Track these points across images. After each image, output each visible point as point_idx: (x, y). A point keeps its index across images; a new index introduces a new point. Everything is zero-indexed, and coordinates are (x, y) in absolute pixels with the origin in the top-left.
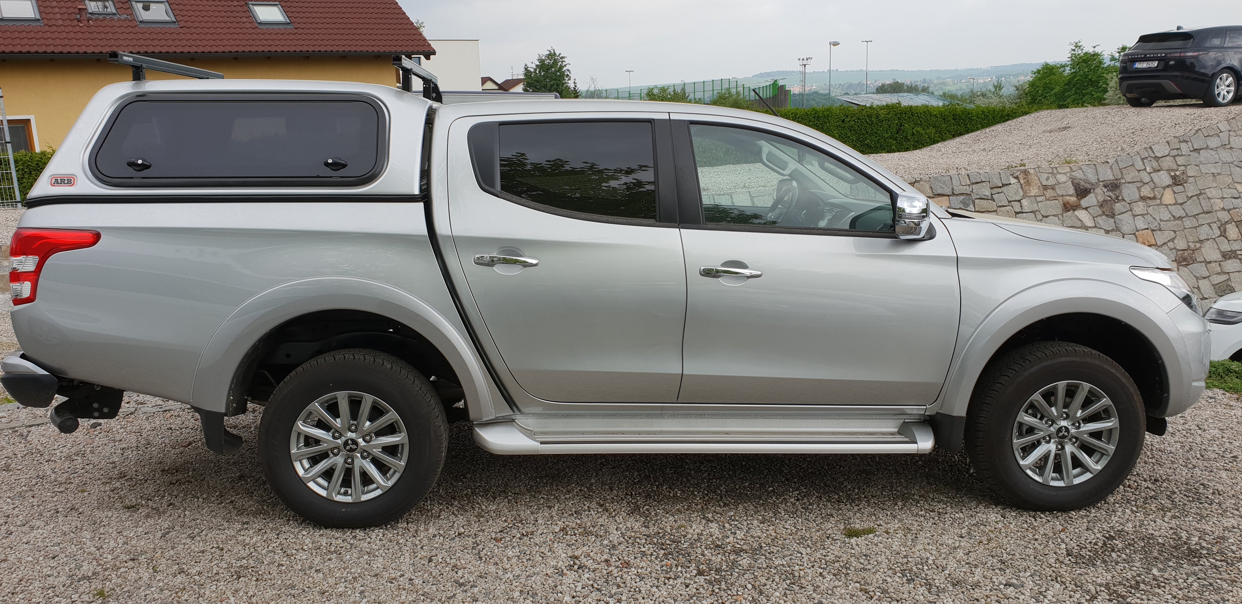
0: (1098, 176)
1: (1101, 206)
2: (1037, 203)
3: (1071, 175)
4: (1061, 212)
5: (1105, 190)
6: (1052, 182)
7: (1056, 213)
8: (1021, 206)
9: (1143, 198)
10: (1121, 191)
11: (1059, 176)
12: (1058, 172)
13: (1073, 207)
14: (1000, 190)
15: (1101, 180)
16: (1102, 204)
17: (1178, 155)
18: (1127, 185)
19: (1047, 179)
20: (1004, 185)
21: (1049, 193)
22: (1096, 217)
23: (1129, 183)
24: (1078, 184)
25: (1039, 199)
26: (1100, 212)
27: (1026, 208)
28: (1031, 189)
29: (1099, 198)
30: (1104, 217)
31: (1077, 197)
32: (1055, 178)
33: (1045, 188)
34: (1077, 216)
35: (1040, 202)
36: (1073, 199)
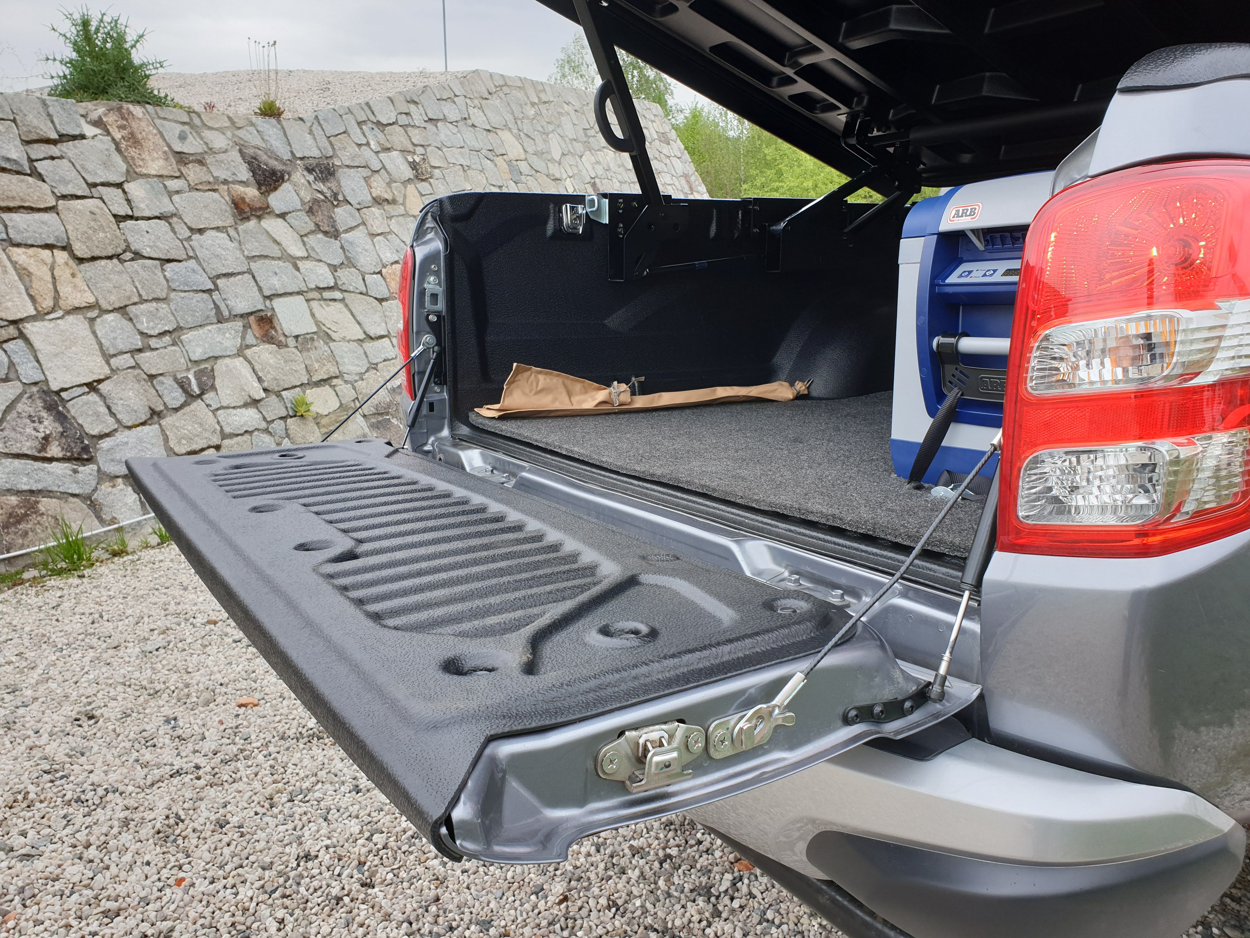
0: (290, 145)
1: (310, 211)
2: (171, 194)
3: (234, 135)
4: (230, 221)
5: (311, 178)
6: (192, 146)
7: (220, 224)
8: (128, 201)
9: (378, 201)
10: (339, 182)
11: (207, 134)
12: (204, 125)
13: (256, 210)
14: (54, 150)
15: (299, 155)
16: (311, 208)
17: (409, 125)
18: (346, 170)
19: (182, 137)
20: (64, 138)
21: (193, 173)
22: (306, 235)
23: (348, 166)
24: (255, 159)
25: (173, 184)
26: (312, 227)
27: (142, 206)
28: (145, 156)
29: (302, 193)
30: (320, 236)
31: (259, 189)
32: (202, 138)
33: (181, 158)
34: (267, 232)
35: (177, 192)
36: (251, 193)
